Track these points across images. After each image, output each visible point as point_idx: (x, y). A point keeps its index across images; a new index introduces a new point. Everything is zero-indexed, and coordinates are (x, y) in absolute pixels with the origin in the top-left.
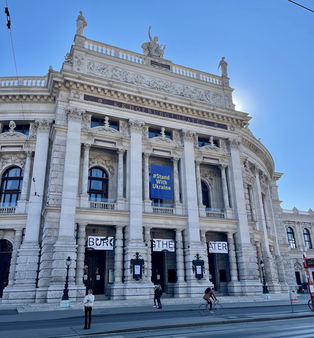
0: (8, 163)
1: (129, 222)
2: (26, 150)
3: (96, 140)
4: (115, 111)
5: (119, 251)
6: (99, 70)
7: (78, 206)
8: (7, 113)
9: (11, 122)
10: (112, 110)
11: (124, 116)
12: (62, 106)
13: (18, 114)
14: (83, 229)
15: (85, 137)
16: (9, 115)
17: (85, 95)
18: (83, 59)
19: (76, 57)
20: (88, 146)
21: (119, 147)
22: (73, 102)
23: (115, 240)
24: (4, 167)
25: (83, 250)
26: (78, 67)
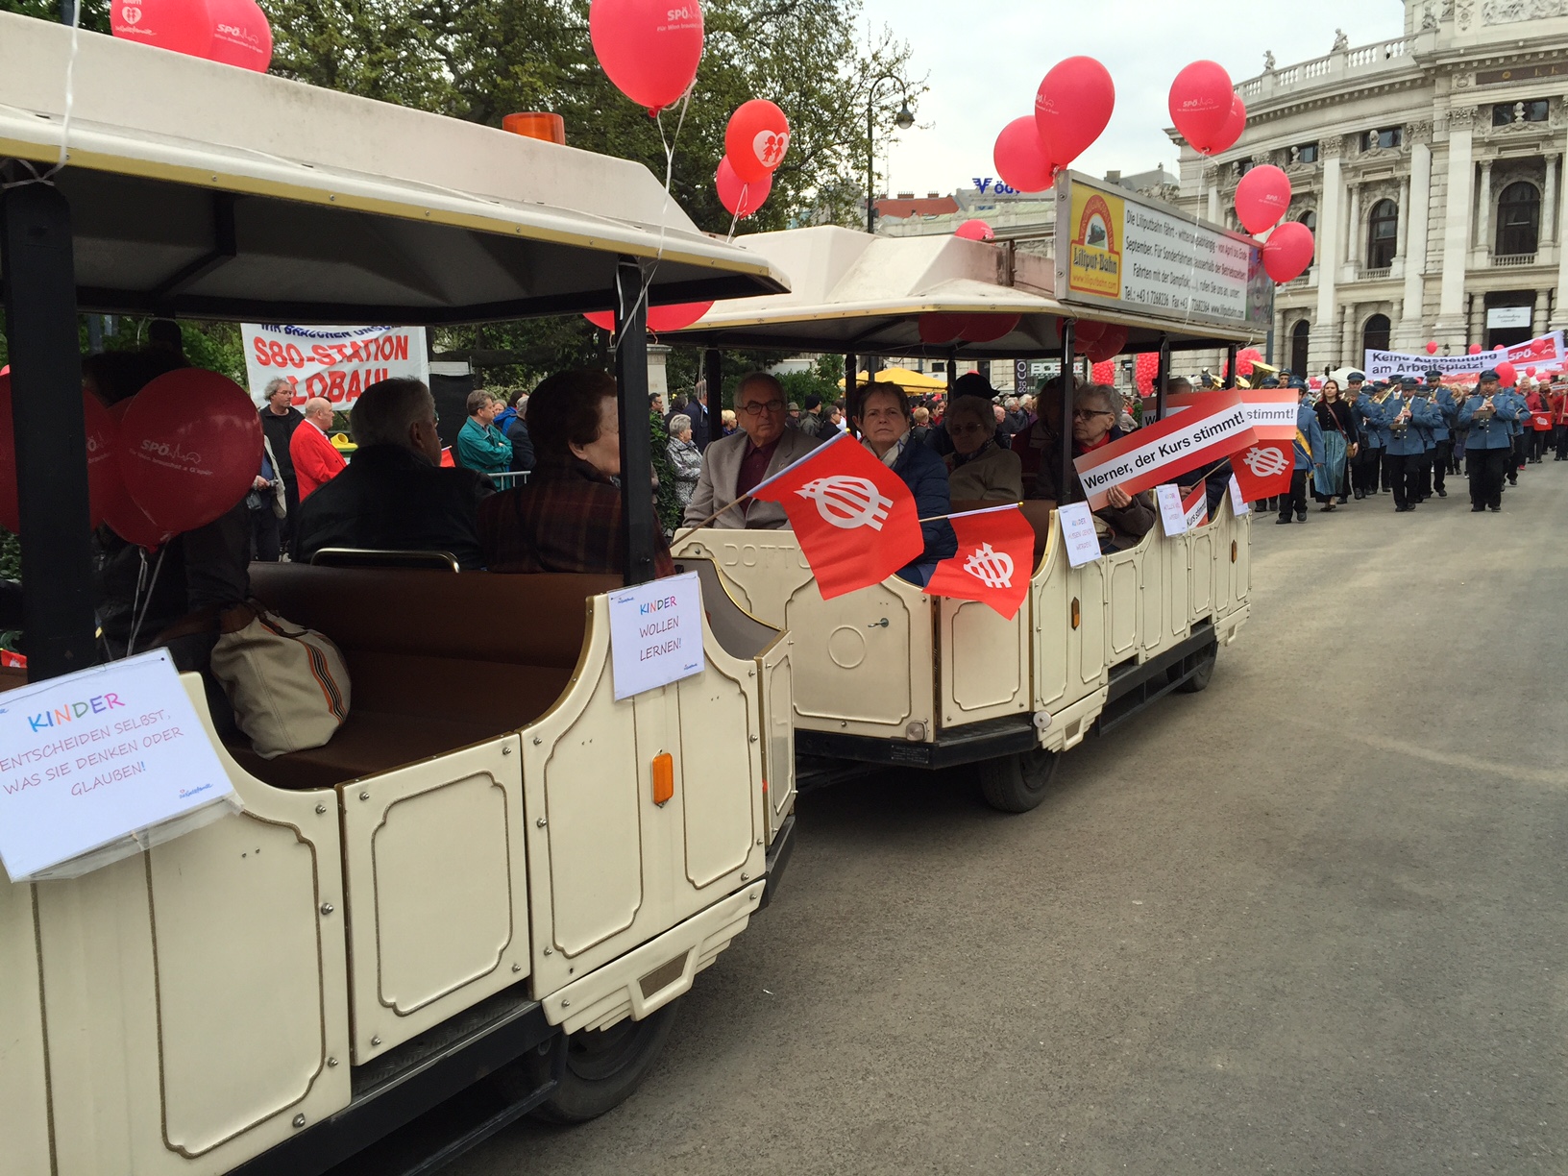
0: (1375, 196)
1: (1557, 282)
2: (1398, 174)
3: (1500, 150)
4: (1536, 87)
5: (1539, 327)
6: (1505, 12)
7: (1470, 267)
8: (1364, 118)
9: (1372, 132)
10: (1530, 88)
11: (1554, 90)
12: (1440, 105)
13: (1381, 117)
14: (1479, 302)
15: (1482, 150)
16: (1367, 120)
17: (1477, 75)
18: (1471, 4)
19: (1459, 6)
20: (1486, 164)
21: (1546, 151)
22: (1457, 96)
23: (1533, 311)
24: (1372, 204)
25: (1477, 329)
26: (1462, 25)
